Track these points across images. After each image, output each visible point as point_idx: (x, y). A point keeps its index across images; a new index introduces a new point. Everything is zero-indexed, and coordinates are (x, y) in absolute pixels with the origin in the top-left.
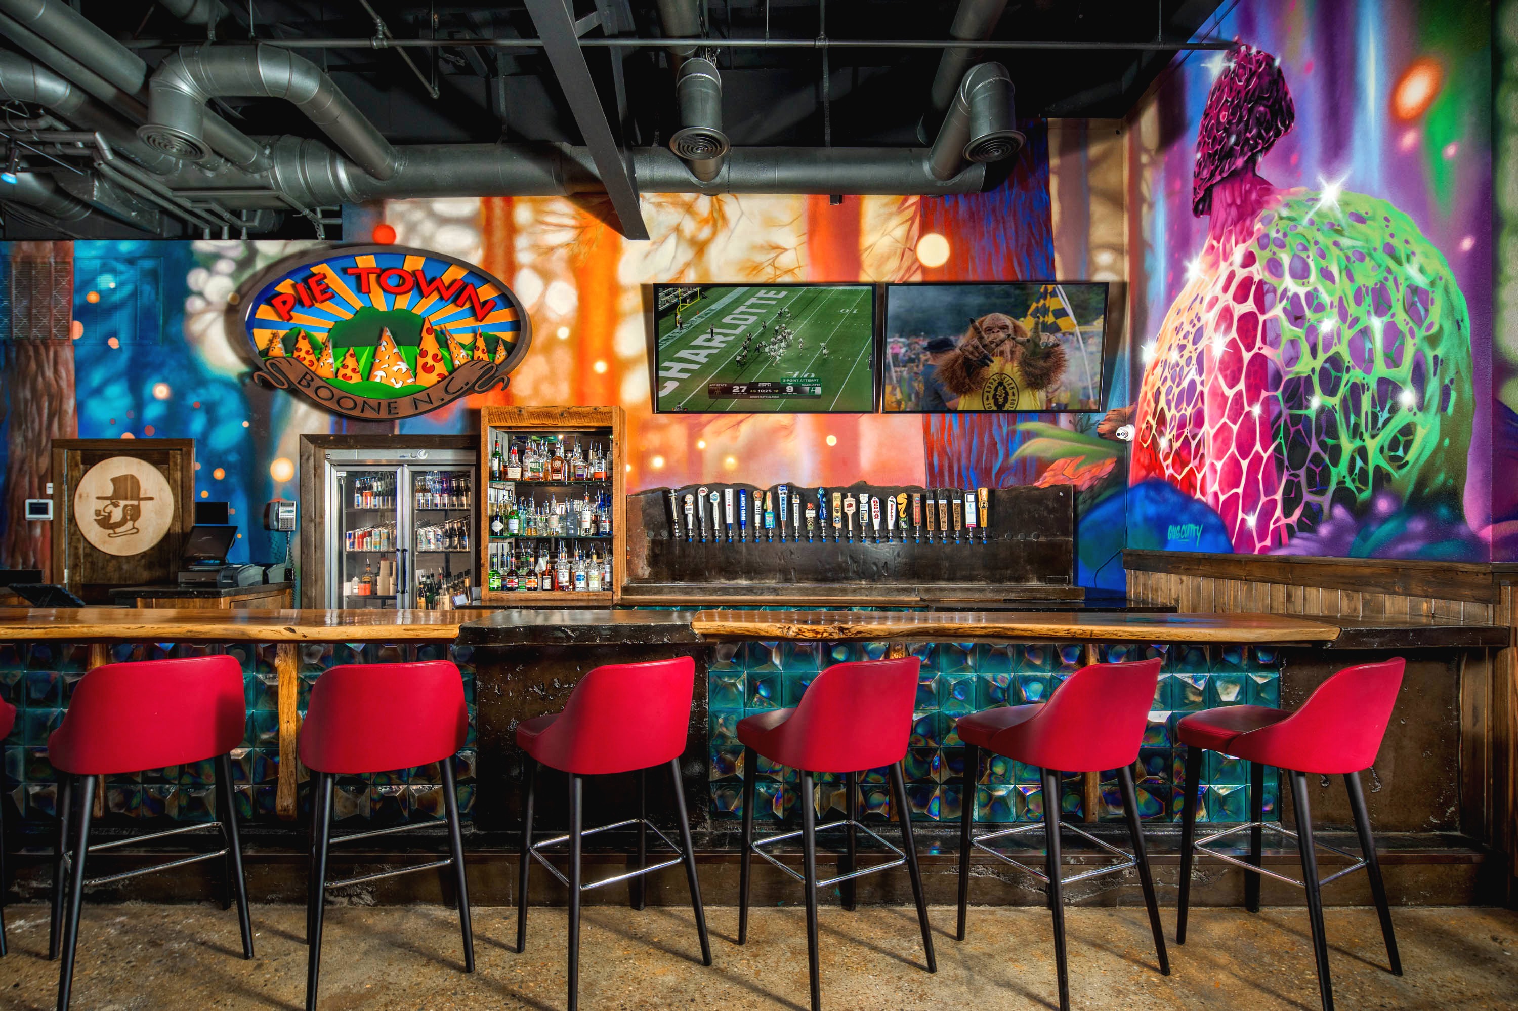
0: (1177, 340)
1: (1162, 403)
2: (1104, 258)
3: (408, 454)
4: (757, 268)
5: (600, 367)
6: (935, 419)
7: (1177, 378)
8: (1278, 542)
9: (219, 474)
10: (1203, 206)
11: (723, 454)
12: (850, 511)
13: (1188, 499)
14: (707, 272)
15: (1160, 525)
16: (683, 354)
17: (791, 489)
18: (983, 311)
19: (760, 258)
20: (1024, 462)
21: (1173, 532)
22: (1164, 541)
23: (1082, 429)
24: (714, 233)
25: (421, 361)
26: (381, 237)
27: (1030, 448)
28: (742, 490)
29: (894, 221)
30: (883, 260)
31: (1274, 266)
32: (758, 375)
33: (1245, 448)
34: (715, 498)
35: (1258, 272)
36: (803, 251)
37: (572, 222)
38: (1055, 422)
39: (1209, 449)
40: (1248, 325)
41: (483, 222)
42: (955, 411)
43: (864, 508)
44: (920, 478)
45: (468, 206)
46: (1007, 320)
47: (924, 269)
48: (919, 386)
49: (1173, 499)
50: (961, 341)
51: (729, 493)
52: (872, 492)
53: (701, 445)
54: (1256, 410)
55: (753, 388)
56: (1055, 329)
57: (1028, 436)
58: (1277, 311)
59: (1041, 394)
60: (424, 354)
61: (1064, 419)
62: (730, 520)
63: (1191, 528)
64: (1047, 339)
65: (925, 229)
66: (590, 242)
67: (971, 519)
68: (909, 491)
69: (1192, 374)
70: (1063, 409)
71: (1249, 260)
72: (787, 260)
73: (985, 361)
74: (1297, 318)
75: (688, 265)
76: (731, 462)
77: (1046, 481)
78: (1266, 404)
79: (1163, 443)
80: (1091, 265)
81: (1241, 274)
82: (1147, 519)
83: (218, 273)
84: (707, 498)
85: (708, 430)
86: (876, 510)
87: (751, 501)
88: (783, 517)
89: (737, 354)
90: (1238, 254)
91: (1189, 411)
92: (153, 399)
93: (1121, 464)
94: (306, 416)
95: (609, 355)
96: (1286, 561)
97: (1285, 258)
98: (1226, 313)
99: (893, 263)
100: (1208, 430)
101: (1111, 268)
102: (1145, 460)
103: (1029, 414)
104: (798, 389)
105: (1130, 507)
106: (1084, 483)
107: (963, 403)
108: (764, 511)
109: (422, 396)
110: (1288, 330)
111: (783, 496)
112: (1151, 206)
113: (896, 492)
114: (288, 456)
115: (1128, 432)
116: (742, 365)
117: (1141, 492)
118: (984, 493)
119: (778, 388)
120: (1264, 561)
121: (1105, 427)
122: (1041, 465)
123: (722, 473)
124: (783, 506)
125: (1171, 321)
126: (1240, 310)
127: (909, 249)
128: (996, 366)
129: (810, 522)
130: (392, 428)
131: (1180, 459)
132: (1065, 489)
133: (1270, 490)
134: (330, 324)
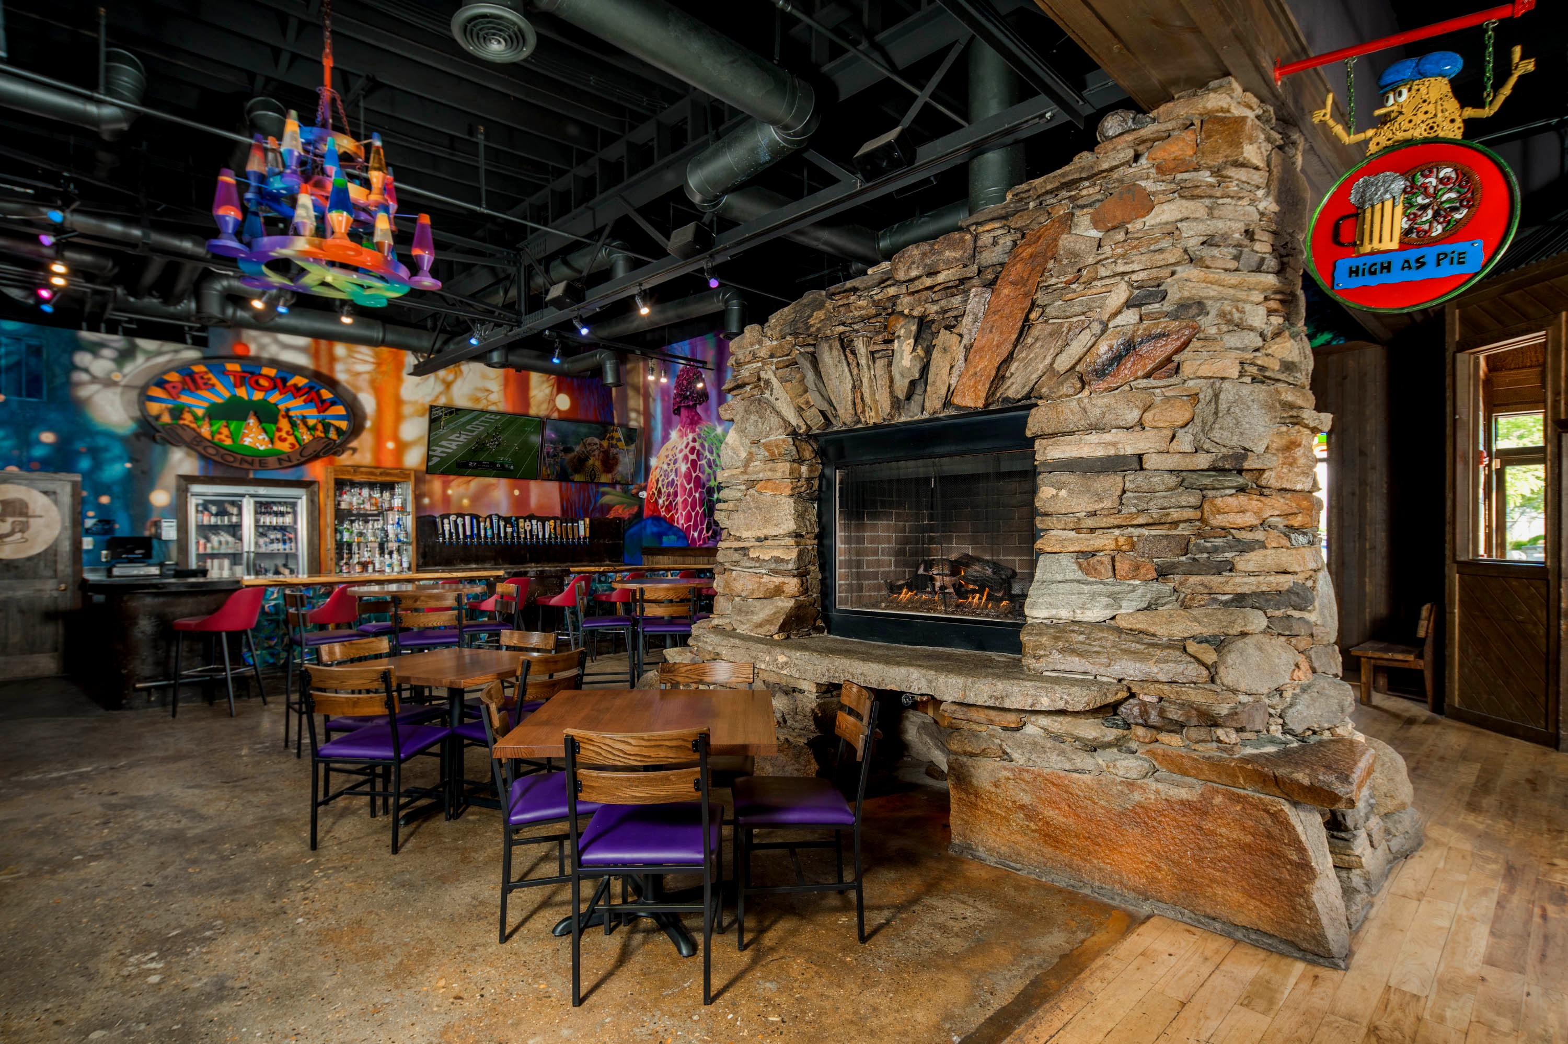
0: (667, 460)
1: (660, 485)
2: (633, 415)
3: (252, 490)
4: (478, 400)
5: (390, 445)
6: (564, 484)
7: (667, 476)
8: (704, 543)
9: (105, 500)
10: (677, 412)
11: (461, 498)
12: (528, 529)
13: (672, 526)
14: (451, 399)
15: (659, 536)
16: (444, 443)
17: (499, 517)
18: (588, 435)
19: (480, 395)
20: (602, 505)
21: (665, 539)
22: (661, 542)
23: (626, 491)
24: (456, 378)
25: (278, 434)
26: (239, 351)
27: (606, 499)
28: (474, 517)
29: (545, 385)
30: (540, 404)
31: (702, 445)
32: (483, 457)
33: (693, 509)
34: (460, 521)
35: (697, 445)
36: (502, 393)
37: (372, 360)
38: (614, 488)
39: (680, 507)
40: (694, 463)
41: (313, 351)
42: (573, 481)
43: (535, 527)
44: (558, 513)
45: (302, 341)
46: (596, 440)
47: (559, 411)
48: (558, 468)
49: (665, 525)
50: (578, 449)
51: (467, 519)
52: (539, 519)
53: (450, 492)
54: (697, 495)
55: (480, 464)
56: (616, 446)
57: (604, 494)
58: (704, 462)
59: (610, 476)
60: (279, 430)
61: (618, 487)
62: (468, 533)
63: (673, 537)
64: (613, 451)
65: (559, 391)
66: (384, 373)
67: (582, 533)
68: (555, 518)
69: (673, 476)
70: (618, 483)
71: (694, 440)
72: (494, 397)
73: (587, 459)
74: (710, 467)
75: (441, 393)
76: (466, 502)
77: (611, 515)
78: (701, 493)
79: (661, 501)
80: (628, 419)
81: (691, 444)
82: (653, 533)
83: (103, 357)
84: (455, 522)
85: (454, 484)
86: (540, 528)
87: (478, 523)
88: (496, 531)
89: (473, 446)
90: (691, 436)
91: (672, 490)
92: (39, 442)
93: (641, 509)
94: (181, 461)
95: (396, 439)
96: (707, 548)
97: (706, 445)
98: (686, 457)
99: (545, 406)
100: (679, 499)
101: (636, 420)
102: (651, 507)
103: (604, 484)
104: (502, 465)
105: (645, 528)
106: (626, 516)
107: (577, 478)
108: (485, 529)
109: (284, 457)
110: (707, 470)
111: (495, 520)
112: (654, 400)
113: (549, 519)
114: (165, 488)
115: (643, 495)
116: (475, 451)
117: (650, 521)
118: (587, 520)
119: (492, 465)
120: (700, 548)
121: (634, 491)
122: (609, 507)
123: (461, 507)
124: (495, 526)
125: (663, 452)
126: (692, 457)
127: (552, 400)
128: (591, 461)
129: (509, 536)
130: (248, 474)
131: (668, 509)
132: (620, 519)
133: (702, 524)
134: (206, 405)
